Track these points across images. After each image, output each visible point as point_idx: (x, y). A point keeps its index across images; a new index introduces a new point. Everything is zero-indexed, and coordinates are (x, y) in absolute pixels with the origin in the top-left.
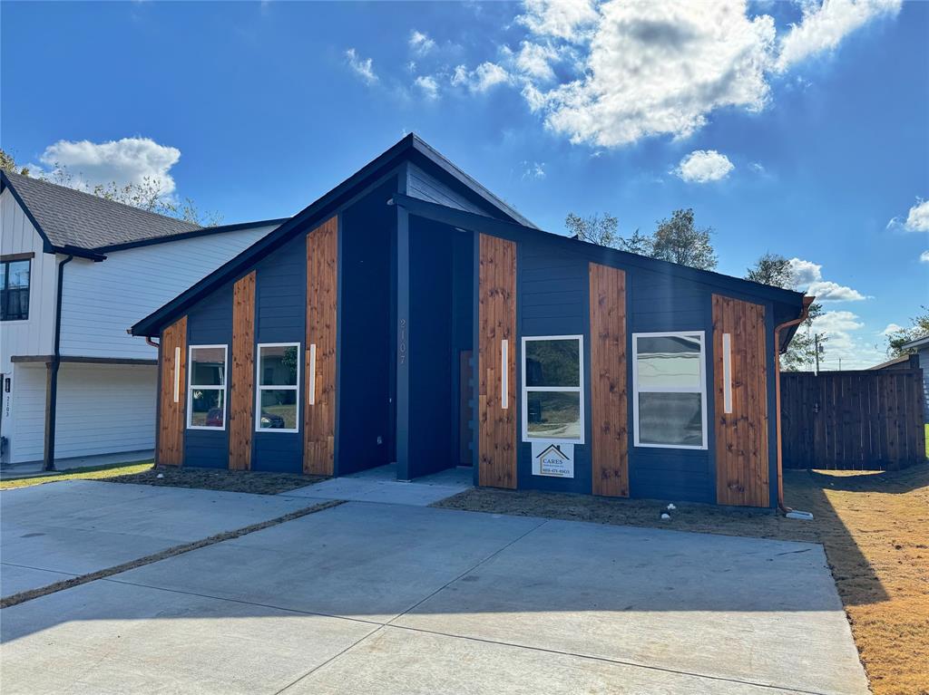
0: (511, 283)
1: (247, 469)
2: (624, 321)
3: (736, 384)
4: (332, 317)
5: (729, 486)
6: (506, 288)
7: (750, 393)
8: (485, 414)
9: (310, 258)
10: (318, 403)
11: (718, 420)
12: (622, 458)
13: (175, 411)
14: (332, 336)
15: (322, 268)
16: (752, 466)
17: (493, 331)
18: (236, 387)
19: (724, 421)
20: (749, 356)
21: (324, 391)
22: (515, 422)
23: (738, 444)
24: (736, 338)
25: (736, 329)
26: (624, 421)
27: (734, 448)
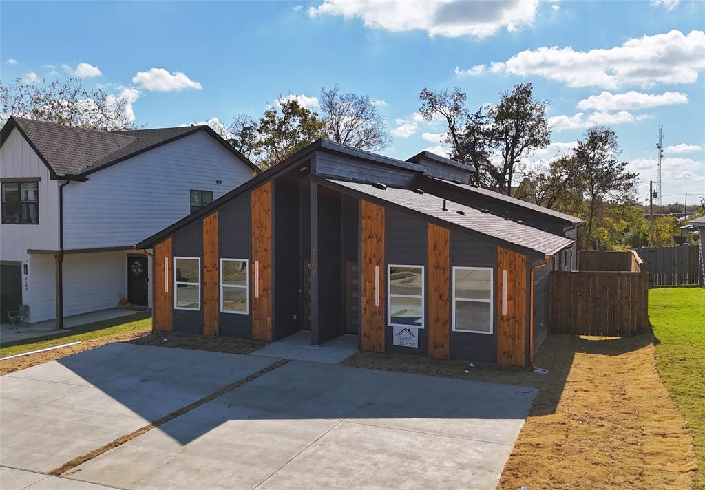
0: (382, 232)
1: (216, 335)
2: (448, 259)
3: (509, 299)
4: (269, 244)
5: (504, 354)
6: (378, 234)
7: (517, 304)
8: (365, 309)
9: (254, 207)
10: (261, 296)
11: (499, 318)
12: (446, 337)
13: (165, 297)
14: (270, 257)
15: (261, 213)
16: (517, 344)
17: (370, 259)
18: (207, 284)
19: (502, 318)
20: (517, 283)
21: (264, 290)
22: (383, 314)
23: (509, 332)
24: (510, 273)
25: (510, 268)
26: (447, 316)
27: (507, 334)
